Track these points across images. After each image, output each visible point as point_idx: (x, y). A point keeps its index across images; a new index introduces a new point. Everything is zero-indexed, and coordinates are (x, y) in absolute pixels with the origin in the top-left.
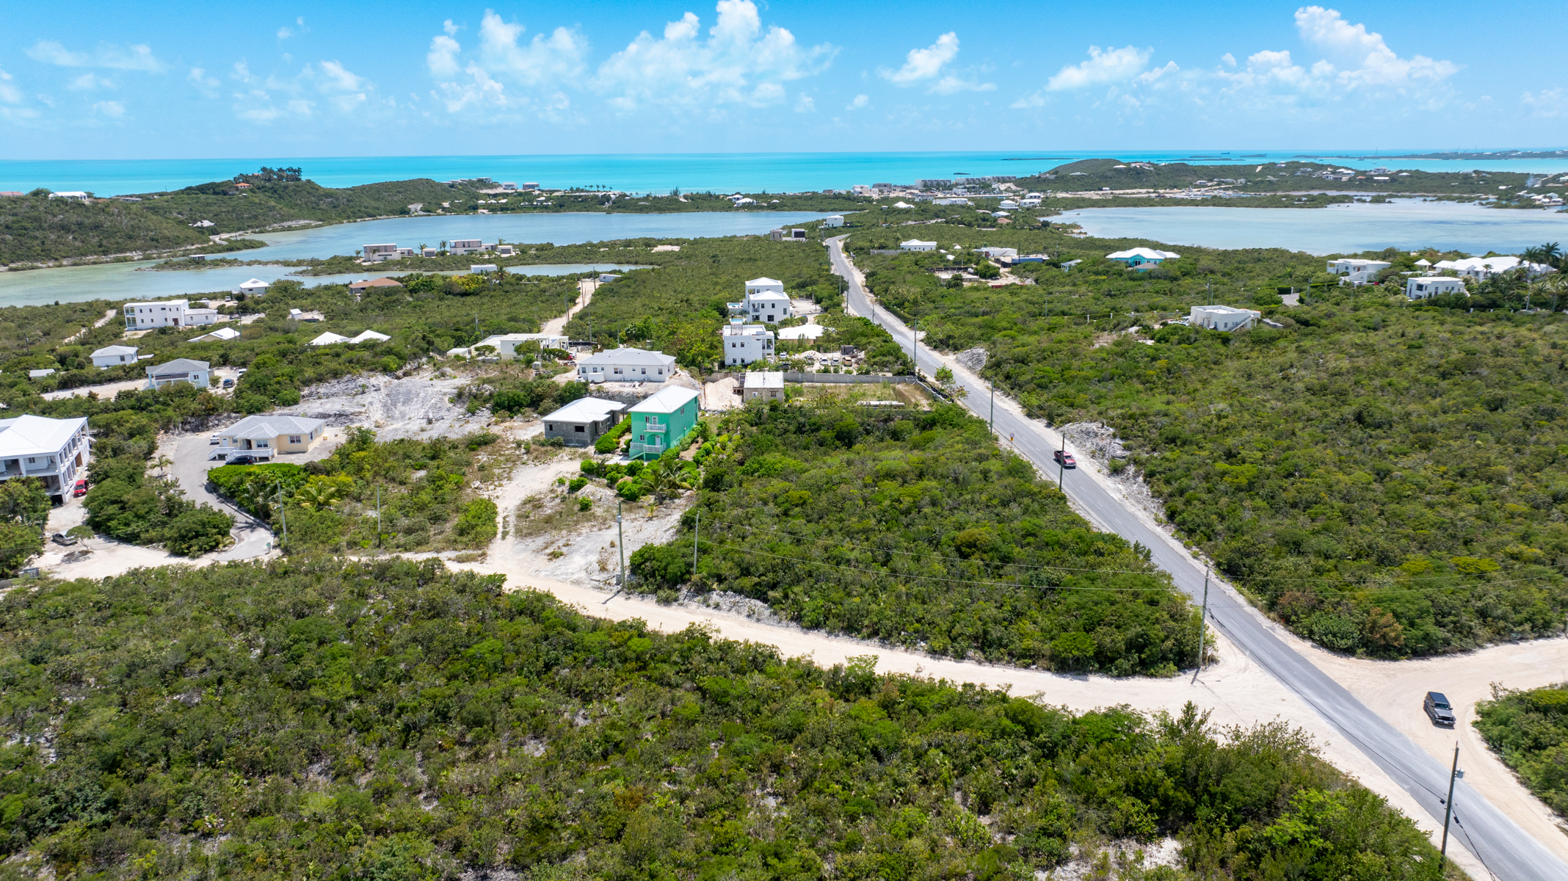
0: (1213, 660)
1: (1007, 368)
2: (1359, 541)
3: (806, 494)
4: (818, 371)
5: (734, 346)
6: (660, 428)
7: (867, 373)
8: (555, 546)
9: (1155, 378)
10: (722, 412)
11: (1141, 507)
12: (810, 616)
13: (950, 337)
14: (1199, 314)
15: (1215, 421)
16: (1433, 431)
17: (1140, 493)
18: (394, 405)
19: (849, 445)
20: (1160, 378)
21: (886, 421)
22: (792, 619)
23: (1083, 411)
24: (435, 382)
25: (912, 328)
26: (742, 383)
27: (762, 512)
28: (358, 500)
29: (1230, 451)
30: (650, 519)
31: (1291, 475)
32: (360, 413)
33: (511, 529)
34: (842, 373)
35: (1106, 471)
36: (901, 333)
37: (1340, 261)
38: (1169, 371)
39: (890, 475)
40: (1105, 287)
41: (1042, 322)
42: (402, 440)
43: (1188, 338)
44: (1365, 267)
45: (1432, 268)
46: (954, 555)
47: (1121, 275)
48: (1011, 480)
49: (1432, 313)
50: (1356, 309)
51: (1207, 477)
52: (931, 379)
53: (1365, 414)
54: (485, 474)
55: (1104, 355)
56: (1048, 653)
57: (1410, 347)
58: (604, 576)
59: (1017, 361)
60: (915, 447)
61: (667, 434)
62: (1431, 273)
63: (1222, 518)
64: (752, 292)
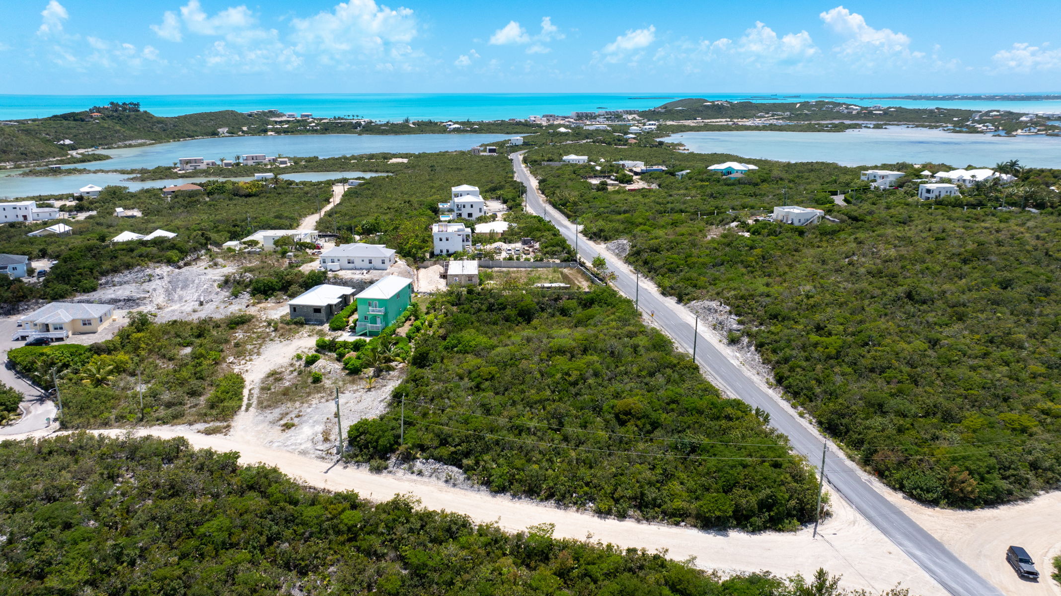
0: (828, 514)
1: (645, 256)
2: (927, 401)
3: (494, 369)
4: (505, 259)
5: (441, 240)
6: (379, 311)
7: (541, 260)
8: (288, 417)
9: (754, 263)
10: (430, 294)
11: (755, 371)
12: (498, 481)
13: (601, 231)
14: (780, 212)
15: (805, 300)
16: (964, 305)
17: (753, 360)
18: (174, 290)
19: (529, 321)
20: (757, 263)
21: (556, 300)
22: (482, 484)
23: (705, 291)
24: (209, 269)
25: (573, 222)
26: (446, 270)
27: (458, 386)
28: (133, 374)
29: (819, 325)
30: (369, 390)
31: (867, 344)
32: (145, 298)
33: (254, 401)
34: (522, 260)
35: (725, 341)
36: (565, 227)
37: (870, 172)
38: (763, 257)
39: (561, 351)
40: (709, 191)
41: (666, 219)
42: (175, 321)
43: (775, 232)
44: (887, 176)
45: (932, 176)
46: (614, 422)
47: (719, 182)
48: (655, 354)
49: (940, 211)
50: (888, 208)
51: (804, 348)
52: (589, 264)
53: (914, 293)
54: (240, 351)
55: (716, 245)
56: (694, 513)
57: (937, 239)
58: (327, 445)
59: (652, 250)
60: (579, 323)
61: (386, 315)
62: (934, 180)
63: (819, 382)
64: (457, 196)
